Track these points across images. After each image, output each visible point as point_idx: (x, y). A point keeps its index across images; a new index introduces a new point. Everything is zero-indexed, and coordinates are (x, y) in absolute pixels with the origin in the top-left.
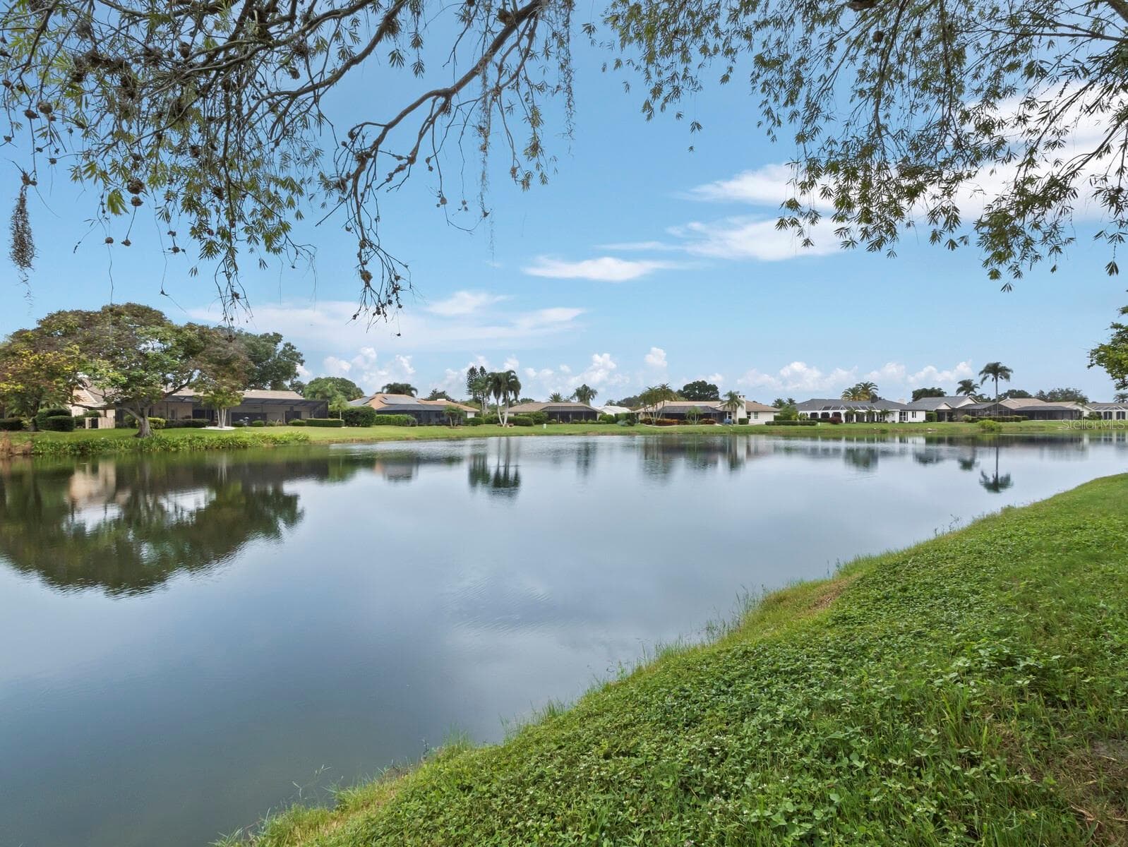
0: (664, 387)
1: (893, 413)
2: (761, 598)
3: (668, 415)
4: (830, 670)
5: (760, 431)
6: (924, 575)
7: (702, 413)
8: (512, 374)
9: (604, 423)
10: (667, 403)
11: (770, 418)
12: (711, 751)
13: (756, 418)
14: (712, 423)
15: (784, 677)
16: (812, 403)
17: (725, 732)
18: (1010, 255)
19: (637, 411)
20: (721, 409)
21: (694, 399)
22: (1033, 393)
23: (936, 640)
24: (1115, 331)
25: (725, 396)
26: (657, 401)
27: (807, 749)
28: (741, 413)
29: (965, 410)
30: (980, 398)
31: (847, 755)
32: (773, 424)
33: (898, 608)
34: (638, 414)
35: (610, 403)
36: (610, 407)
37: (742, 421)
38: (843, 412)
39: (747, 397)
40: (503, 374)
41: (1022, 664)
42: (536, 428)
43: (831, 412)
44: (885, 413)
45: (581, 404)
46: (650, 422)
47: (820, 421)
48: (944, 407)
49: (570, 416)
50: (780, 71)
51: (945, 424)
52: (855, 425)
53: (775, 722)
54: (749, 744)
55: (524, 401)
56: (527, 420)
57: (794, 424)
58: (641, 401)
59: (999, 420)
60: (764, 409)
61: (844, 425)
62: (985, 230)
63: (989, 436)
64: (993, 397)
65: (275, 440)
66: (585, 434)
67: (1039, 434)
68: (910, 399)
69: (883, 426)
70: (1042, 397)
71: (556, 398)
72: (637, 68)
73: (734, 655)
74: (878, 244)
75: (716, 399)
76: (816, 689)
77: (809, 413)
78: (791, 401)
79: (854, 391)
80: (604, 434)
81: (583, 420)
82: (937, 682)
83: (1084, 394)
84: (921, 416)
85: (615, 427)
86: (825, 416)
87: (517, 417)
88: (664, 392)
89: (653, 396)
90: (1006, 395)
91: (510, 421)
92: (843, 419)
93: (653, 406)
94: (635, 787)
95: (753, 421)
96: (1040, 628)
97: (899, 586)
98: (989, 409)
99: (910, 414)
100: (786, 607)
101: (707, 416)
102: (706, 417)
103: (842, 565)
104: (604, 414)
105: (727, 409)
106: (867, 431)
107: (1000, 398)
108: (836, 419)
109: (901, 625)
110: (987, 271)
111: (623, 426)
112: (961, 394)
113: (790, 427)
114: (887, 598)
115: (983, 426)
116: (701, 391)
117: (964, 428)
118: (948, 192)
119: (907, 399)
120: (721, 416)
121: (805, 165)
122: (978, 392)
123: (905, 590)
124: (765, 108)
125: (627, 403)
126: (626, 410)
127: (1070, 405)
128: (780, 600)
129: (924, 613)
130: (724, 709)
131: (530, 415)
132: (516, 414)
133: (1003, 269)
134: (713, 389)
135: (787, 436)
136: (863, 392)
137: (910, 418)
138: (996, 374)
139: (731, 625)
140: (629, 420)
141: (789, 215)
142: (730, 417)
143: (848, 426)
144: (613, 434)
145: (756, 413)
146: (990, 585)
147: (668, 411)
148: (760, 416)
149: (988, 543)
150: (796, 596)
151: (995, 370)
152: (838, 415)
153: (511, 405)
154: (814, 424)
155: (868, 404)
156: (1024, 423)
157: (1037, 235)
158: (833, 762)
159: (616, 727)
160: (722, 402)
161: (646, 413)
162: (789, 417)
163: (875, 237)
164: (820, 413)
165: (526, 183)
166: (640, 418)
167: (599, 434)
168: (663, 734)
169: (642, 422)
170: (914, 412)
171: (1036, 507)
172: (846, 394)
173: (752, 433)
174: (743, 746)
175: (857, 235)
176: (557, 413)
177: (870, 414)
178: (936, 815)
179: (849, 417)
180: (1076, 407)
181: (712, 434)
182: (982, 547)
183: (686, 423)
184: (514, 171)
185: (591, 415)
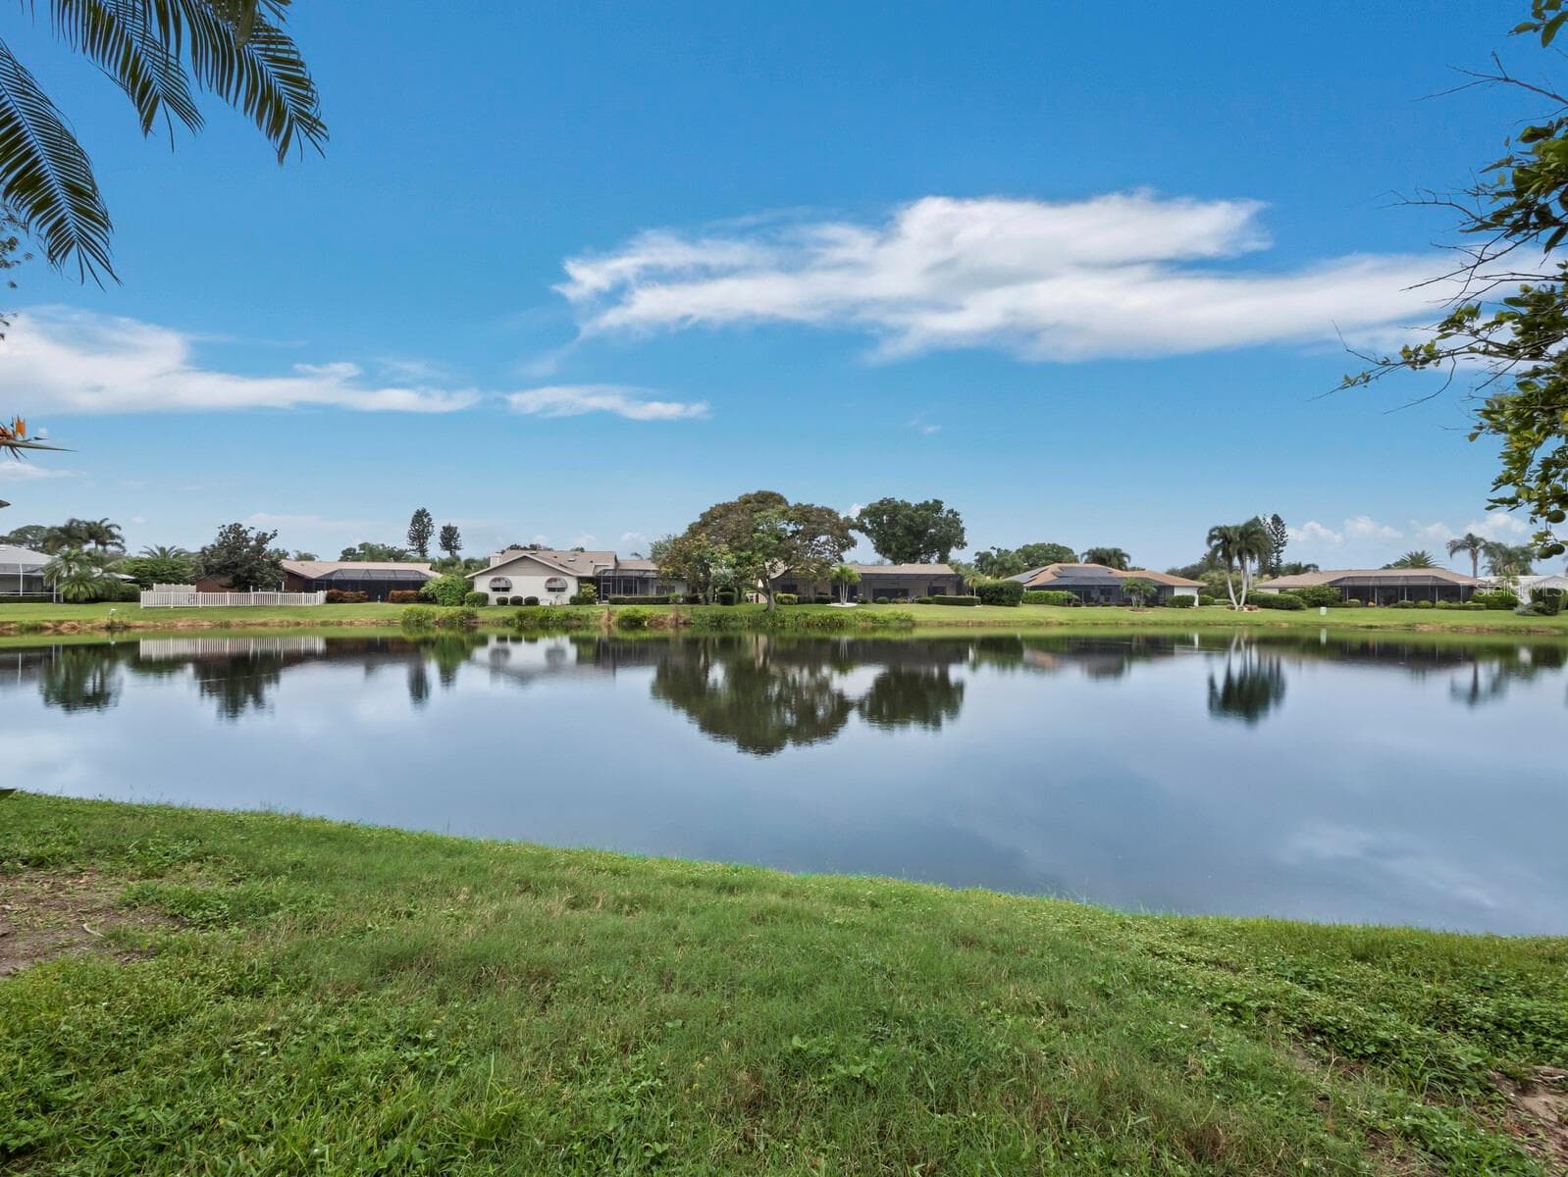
56: (1290, 600)
65: (874, 619)
81: (1424, 603)
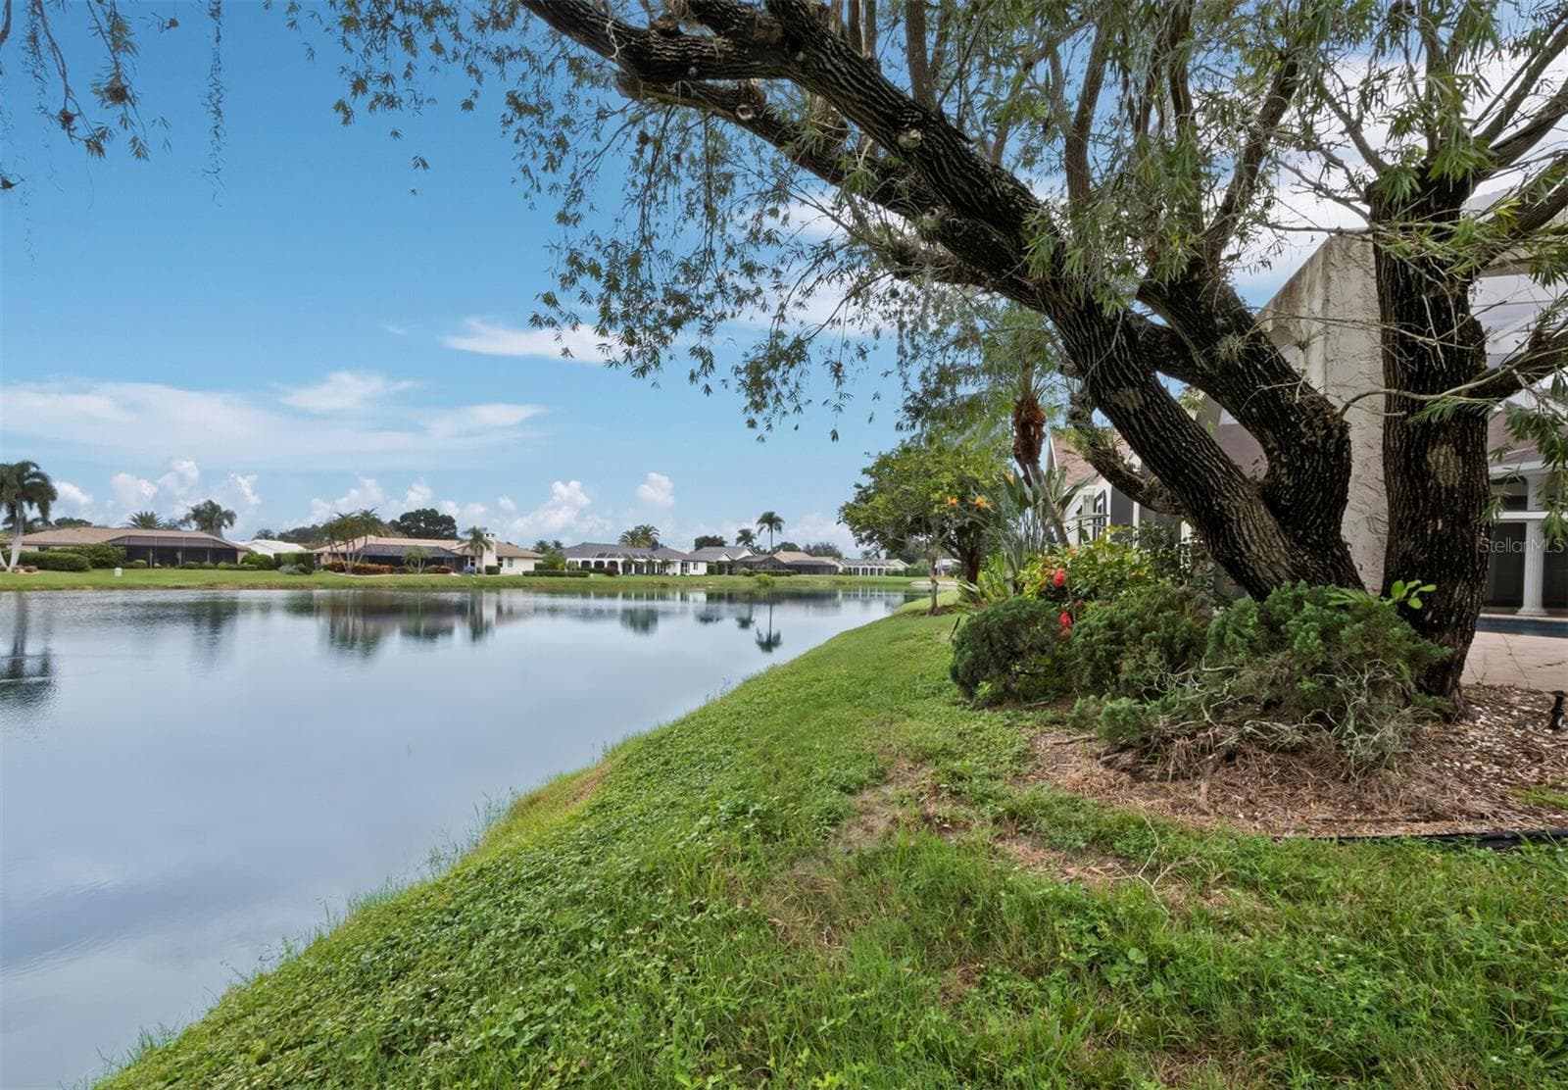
0: (366, 514)
1: (674, 563)
2: (508, 804)
3: (373, 559)
4: (580, 863)
5: (514, 584)
6: (688, 745)
7: (430, 556)
8: (33, 469)
9: (252, 569)
10: (372, 539)
11: (530, 566)
12: (427, 996)
13: (510, 565)
14: (446, 571)
15: (527, 885)
16: (584, 549)
17: (446, 969)
18: (765, 406)
19: (318, 551)
20: (459, 552)
21: (420, 535)
22: (801, 546)
23: (686, 807)
24: (857, 490)
25: (466, 533)
26: (355, 535)
27: (545, 952)
28: (489, 559)
29: (744, 563)
30: (756, 550)
31: (587, 943)
32: (533, 574)
33: (659, 783)
34: (319, 555)
35: (266, 535)
36: (264, 542)
37: (490, 570)
38: (620, 561)
39: (497, 536)
40: (11, 468)
41: (751, 810)
42: (98, 575)
43: (606, 561)
44: (666, 564)
45: (203, 535)
46: (342, 570)
47: (592, 571)
48: (724, 559)
49: (179, 555)
50: (541, 123)
51: (725, 578)
52: (634, 578)
53: (510, 934)
54: (477, 969)
55: (62, 523)
56: (74, 560)
57: (562, 575)
58: (325, 534)
59: (773, 574)
60: (522, 553)
61: (621, 578)
62: (743, 376)
63: (763, 592)
64: (769, 549)
66: (212, 586)
67: (805, 589)
68: (693, 548)
69: (664, 579)
70: (808, 551)
71: (146, 521)
72: (327, 29)
73: (464, 879)
74: (642, 371)
75: (453, 537)
76: (561, 887)
77: (580, 560)
78: (557, 545)
79: (633, 535)
80: (254, 587)
81: (208, 563)
82: (680, 845)
83: (840, 549)
84: (702, 568)
85: (274, 576)
86: (599, 564)
87: (46, 553)
88: (367, 523)
89: (344, 528)
90: (779, 547)
91: (25, 561)
92: (620, 569)
93: (347, 543)
94: (312, 1080)
95: (506, 570)
96: (772, 777)
97: (662, 760)
98: (764, 562)
99: (691, 565)
100: (538, 809)
101: (438, 561)
102: (437, 563)
103: (609, 749)
104: (252, 553)
105: (469, 552)
106: (647, 585)
107: (775, 550)
108: (612, 570)
109: (658, 800)
110: (744, 419)
111: (292, 573)
112: (741, 544)
113: (556, 579)
114: (648, 775)
115: (759, 580)
116: (430, 523)
117: (744, 582)
118: (708, 330)
119: (688, 549)
120: (459, 562)
121: (566, 255)
122: (756, 543)
123: (667, 763)
124: (520, 162)
125: (299, 536)
126: (296, 548)
127: (829, 561)
128: (533, 802)
129: (682, 783)
130: (446, 943)
131: (80, 550)
132: (43, 547)
133: (759, 418)
134: (449, 522)
135: (553, 592)
136: (642, 537)
137: (692, 571)
138: (771, 524)
139: (466, 848)
140: (302, 565)
141: (545, 311)
142: (473, 564)
143: (625, 578)
144: (270, 587)
145: (511, 559)
146: (742, 744)
147: (374, 552)
148: (516, 562)
149: (746, 703)
150: (552, 794)
151: (771, 520)
152: (614, 564)
153: (29, 528)
154: (586, 576)
155: (647, 552)
156: (794, 578)
157: (785, 391)
158: (572, 956)
159: (279, 1020)
160: (462, 541)
161: (335, 555)
162: (553, 566)
163: (639, 363)
164: (593, 561)
165: (95, 146)
166: (323, 561)
167: (242, 587)
168: (356, 1001)
169: (326, 568)
170: (696, 562)
171: (792, 664)
172: (624, 539)
173: (505, 587)
174: (470, 974)
175: (621, 357)
176: (147, 548)
177: (650, 564)
178: (665, 968)
179: (626, 567)
180: (833, 563)
181: (446, 588)
182: (742, 708)
183: (404, 571)
184: (67, 119)
185: (227, 555)
